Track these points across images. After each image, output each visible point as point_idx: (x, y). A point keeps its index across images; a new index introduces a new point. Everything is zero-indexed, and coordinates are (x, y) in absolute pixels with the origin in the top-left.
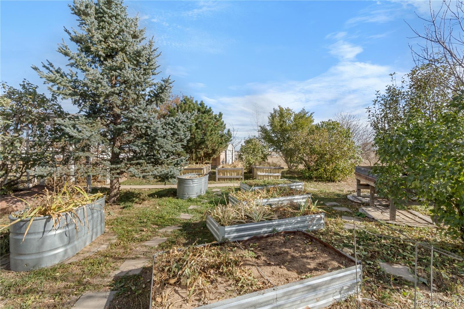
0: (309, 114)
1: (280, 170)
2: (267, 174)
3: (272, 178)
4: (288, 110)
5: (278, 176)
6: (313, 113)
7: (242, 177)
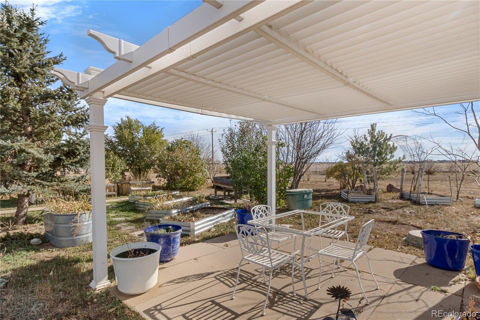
0: (160, 129)
1: (151, 184)
2: (140, 188)
3: (144, 191)
4: (137, 122)
5: (149, 190)
6: (163, 128)
7: (114, 193)
